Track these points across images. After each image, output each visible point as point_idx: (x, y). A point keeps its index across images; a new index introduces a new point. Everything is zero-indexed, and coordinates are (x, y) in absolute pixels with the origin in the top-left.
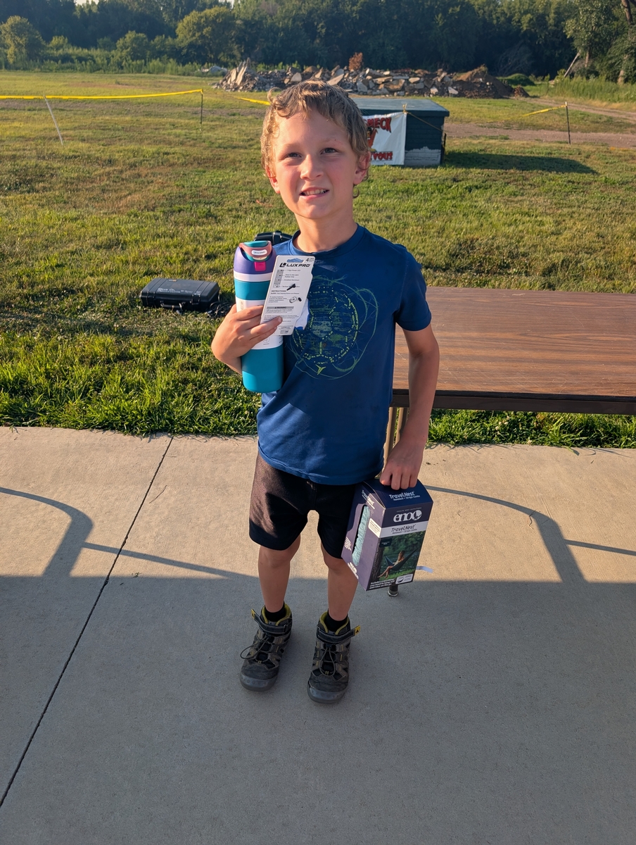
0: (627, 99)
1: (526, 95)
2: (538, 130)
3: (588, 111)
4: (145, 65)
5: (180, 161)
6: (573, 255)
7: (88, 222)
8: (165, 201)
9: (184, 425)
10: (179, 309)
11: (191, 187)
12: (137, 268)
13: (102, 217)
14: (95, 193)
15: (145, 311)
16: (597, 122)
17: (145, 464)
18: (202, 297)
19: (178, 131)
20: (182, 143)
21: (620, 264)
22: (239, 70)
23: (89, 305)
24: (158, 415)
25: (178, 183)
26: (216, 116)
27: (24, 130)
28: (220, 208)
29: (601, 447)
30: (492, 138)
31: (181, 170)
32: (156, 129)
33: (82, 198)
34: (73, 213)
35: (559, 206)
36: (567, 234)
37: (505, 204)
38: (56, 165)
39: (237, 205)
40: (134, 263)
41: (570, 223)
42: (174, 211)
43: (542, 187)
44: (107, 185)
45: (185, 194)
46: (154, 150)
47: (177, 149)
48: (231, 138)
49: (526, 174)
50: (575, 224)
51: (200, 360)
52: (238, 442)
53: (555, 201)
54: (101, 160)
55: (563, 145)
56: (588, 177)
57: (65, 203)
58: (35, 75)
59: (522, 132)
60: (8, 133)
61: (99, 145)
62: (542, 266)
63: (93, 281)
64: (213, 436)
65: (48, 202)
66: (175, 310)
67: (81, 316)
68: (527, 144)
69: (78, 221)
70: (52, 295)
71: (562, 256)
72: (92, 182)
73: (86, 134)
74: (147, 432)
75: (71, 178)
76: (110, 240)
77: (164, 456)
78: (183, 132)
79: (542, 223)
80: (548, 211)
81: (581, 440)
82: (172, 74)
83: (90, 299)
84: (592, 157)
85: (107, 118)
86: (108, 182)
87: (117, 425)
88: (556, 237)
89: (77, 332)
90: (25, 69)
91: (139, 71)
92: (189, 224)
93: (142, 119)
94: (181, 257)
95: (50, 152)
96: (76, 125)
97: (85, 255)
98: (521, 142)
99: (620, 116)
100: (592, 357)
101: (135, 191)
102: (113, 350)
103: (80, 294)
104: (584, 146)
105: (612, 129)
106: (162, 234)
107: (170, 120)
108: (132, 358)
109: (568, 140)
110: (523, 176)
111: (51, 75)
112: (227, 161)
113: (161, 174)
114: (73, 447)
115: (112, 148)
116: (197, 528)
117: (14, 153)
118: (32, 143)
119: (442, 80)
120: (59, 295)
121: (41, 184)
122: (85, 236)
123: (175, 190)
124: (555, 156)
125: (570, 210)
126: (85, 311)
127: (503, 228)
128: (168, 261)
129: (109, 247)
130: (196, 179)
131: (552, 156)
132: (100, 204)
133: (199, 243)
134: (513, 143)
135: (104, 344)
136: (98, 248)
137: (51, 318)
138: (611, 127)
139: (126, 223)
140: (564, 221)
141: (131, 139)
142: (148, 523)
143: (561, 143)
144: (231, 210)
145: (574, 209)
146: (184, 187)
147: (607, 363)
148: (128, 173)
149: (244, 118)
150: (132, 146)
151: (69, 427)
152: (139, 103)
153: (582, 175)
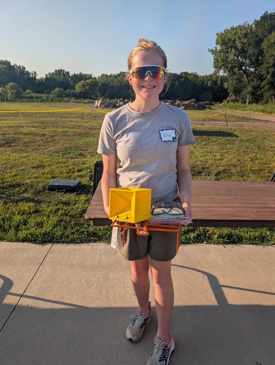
0: (250, 110)
1: (211, 109)
2: (216, 121)
3: (235, 114)
4: (62, 99)
5: (72, 134)
6: (228, 168)
7: (31, 158)
8: (63, 150)
9: (58, 239)
10: (63, 192)
11: (75, 144)
12: (48, 175)
13: (37, 156)
14: (35, 147)
15: (49, 193)
16: (239, 118)
17: (39, 256)
18: (73, 187)
19: (73, 123)
20: (74, 128)
21: (246, 171)
22: (99, 101)
23: (26, 191)
24: (48, 235)
25: (70, 143)
26: (88, 118)
27: (10, 124)
28: (86, 152)
29: (235, 244)
30: (197, 124)
31: (72, 138)
32: (64, 123)
33: (30, 149)
34: (25, 155)
35: (223, 149)
36: (226, 160)
37: (201, 148)
38: (21, 136)
39: (93, 151)
40: (47, 174)
41: (227, 156)
42: (67, 153)
43: (216, 142)
44: (41, 144)
45: (72, 147)
46: (62, 130)
47: (71, 130)
48: (94, 126)
49: (210, 137)
50: (229, 156)
51: (69, 212)
52: (81, 246)
53: (221, 147)
54: (40, 134)
55: (225, 127)
56: (234, 138)
57: (22, 151)
58: (18, 103)
59: (209, 122)
60: (4, 125)
61: (40, 129)
62: (215, 172)
63: (29, 181)
64: (70, 243)
65: (16, 151)
66: (62, 192)
67: (22, 195)
68: (211, 126)
69: (27, 158)
70: (11, 187)
71: (223, 168)
72: (35, 143)
73: (35, 125)
74: (42, 243)
75: (26, 141)
76: (38, 165)
77: (48, 253)
78: (75, 123)
79: (215, 156)
80: (218, 151)
81: (226, 242)
82: (72, 103)
83: (26, 188)
84: (236, 131)
85: (45, 119)
86: (41, 143)
87: (29, 240)
88: (221, 161)
89: (19, 202)
90: (14, 101)
91: (60, 102)
92: (72, 158)
93: (59, 119)
94: (67, 171)
95: (19, 132)
96: (32, 121)
97: (27, 171)
98: (209, 126)
99: (247, 116)
100: (215, 205)
101: (52, 146)
102: (33, 209)
103: (23, 186)
104: (233, 127)
105: (244, 121)
106: (60, 162)
107: (70, 119)
108: (40, 212)
109: (226, 125)
110: (209, 138)
111: (24, 104)
112: (91, 134)
113: (63, 139)
114: (9, 250)
115: (45, 130)
116: (58, 284)
117: (4, 132)
118: (13, 128)
119: (178, 104)
120: (14, 187)
121: (14, 144)
122: (28, 163)
123: (68, 145)
124: (222, 131)
125: (227, 151)
126: (24, 193)
127: (200, 158)
128: (61, 173)
129: (37, 167)
130: (77, 141)
131: (221, 131)
132: (37, 151)
133: (75, 166)
134: (206, 126)
135: (29, 206)
136: (33, 168)
137: (9, 196)
138: (244, 120)
139: (46, 158)
140: (224, 155)
141: (53, 127)
142: (37, 282)
143: (224, 126)
144: (90, 153)
145: (228, 150)
146: (72, 144)
147: (220, 207)
148: (50, 139)
149: (100, 118)
150: (53, 129)
151: (8, 241)
152: (58, 113)
153: (232, 138)
